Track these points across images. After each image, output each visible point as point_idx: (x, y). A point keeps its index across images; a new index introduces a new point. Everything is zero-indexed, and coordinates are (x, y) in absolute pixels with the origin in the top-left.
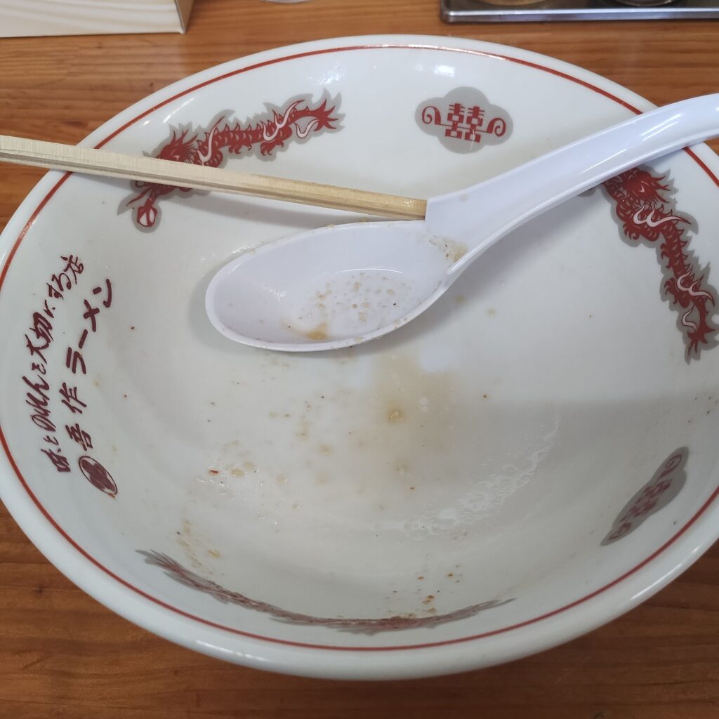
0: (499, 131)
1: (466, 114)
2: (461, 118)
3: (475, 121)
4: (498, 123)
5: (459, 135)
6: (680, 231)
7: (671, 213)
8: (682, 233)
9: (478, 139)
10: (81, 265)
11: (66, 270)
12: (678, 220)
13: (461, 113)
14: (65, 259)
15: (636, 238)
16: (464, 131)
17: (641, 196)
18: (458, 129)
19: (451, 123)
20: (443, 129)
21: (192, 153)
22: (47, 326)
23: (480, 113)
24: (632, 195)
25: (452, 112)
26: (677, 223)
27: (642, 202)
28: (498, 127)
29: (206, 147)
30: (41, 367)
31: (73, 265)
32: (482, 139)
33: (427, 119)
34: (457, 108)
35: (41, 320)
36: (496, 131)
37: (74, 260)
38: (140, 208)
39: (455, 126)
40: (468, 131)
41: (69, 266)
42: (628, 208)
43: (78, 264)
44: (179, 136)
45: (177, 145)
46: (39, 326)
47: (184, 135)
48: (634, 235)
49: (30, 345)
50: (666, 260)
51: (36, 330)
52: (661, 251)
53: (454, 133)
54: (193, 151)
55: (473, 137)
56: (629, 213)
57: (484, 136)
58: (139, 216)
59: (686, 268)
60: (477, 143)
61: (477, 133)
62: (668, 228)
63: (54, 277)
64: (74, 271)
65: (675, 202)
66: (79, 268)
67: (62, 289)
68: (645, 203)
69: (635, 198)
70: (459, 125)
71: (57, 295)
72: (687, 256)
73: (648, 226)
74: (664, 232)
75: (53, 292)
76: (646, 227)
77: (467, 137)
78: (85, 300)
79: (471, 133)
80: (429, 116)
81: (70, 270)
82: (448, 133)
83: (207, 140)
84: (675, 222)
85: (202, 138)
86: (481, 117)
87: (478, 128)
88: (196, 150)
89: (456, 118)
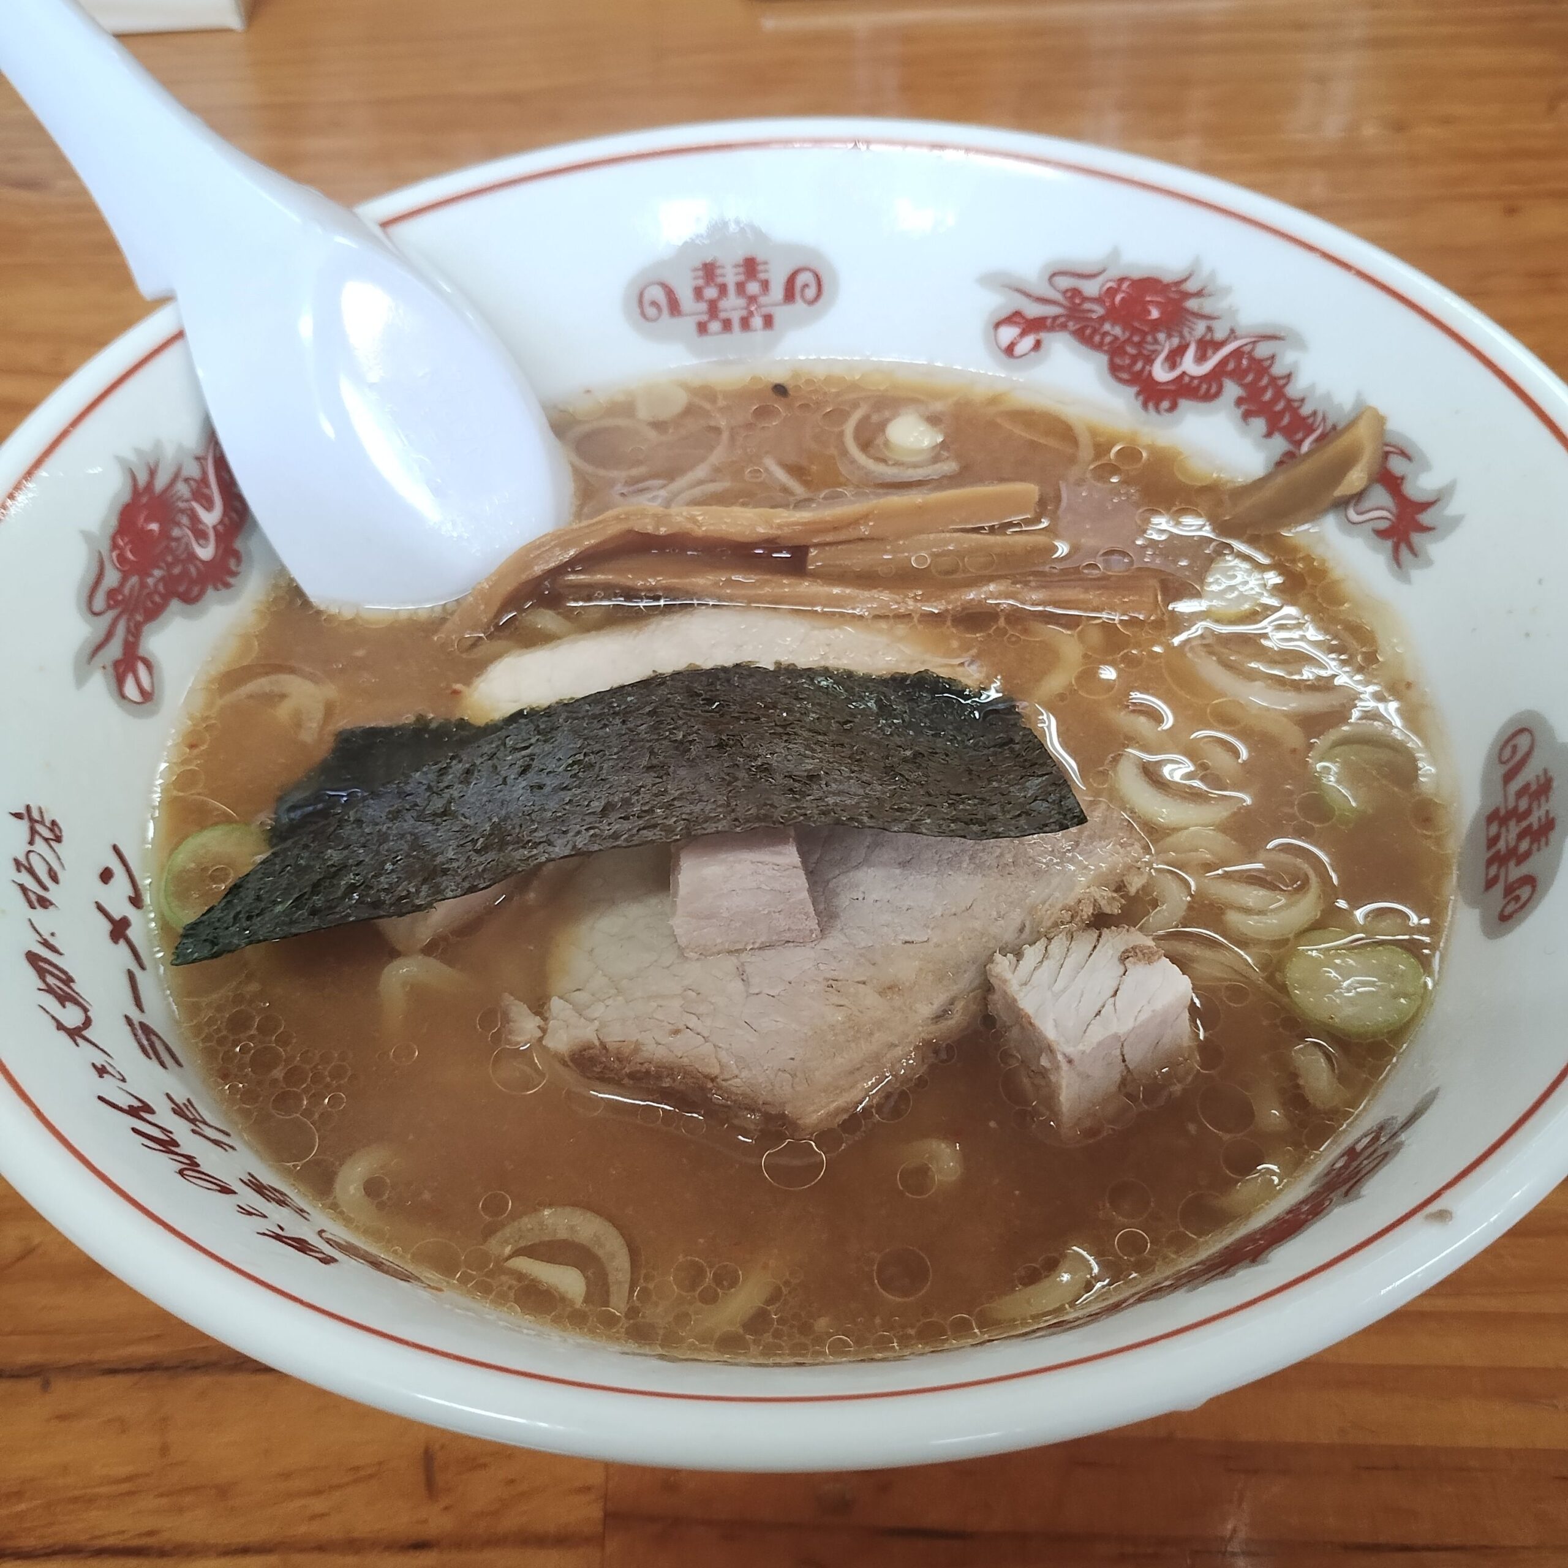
0: (811, 293)
1: (730, 277)
2: (723, 289)
3: (753, 288)
4: (803, 278)
5: (727, 325)
6: (1267, 359)
7: (1233, 334)
8: (1272, 363)
9: (768, 321)
10: (54, 823)
11: (31, 843)
12: (1254, 342)
13: (719, 280)
14: (18, 816)
15: (1173, 407)
16: (736, 318)
17: (1156, 326)
18: (723, 315)
19: (703, 306)
20: (688, 324)
21: (182, 511)
22: (64, 977)
23: (760, 268)
24: (1135, 331)
25: (701, 282)
26: (1253, 350)
27: (1161, 336)
28: (806, 286)
29: (206, 491)
30: (109, 1068)
31: (39, 827)
32: (777, 321)
33: (651, 311)
34: (709, 271)
35: (46, 966)
36: (803, 296)
37: (36, 815)
38: (116, 664)
39: (713, 309)
40: (744, 313)
41: (33, 832)
42: (1134, 359)
43: (48, 824)
44: (142, 478)
45: (144, 500)
46: (51, 980)
47: (152, 473)
48: (1165, 404)
49: (60, 1026)
50: (1259, 424)
51: (50, 990)
52: (1239, 412)
53: (715, 326)
54: (181, 505)
55: (757, 321)
56: (1139, 366)
57: (781, 314)
58: (120, 682)
59: (1310, 421)
60: (768, 333)
61: (765, 311)
62: (1239, 363)
63: (17, 863)
64: (46, 840)
65: (1233, 312)
66: (52, 830)
67: (45, 888)
68: (1169, 336)
69: (1144, 334)
70: (723, 304)
71: (44, 903)
72: (1302, 400)
73: (1193, 378)
74: (1232, 375)
75: (33, 898)
76: (1187, 379)
77: (745, 324)
78: (96, 902)
79: (751, 314)
80: (654, 303)
81: (38, 840)
82: (702, 328)
83: (204, 473)
84: (1247, 349)
85: (192, 470)
86: (762, 276)
87: (763, 300)
88: (187, 501)
89: (711, 293)
